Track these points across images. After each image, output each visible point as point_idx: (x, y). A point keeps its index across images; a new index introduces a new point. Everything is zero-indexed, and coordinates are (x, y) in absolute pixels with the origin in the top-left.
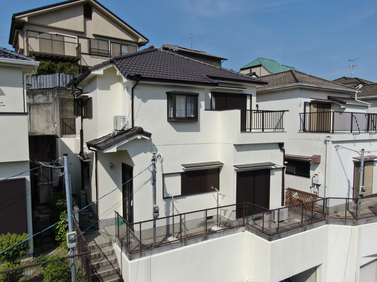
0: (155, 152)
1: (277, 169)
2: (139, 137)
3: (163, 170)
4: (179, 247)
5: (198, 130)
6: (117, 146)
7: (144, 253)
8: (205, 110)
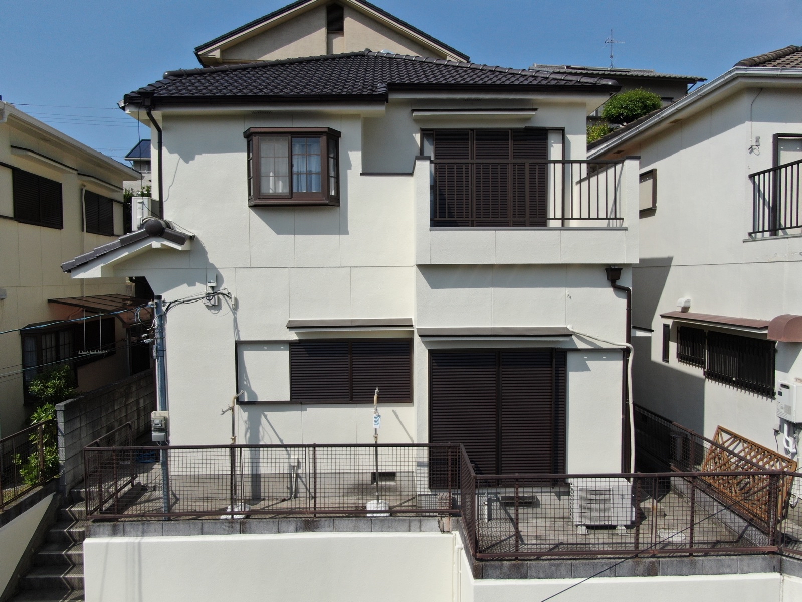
0: (214, 285)
1: (598, 352)
2: (156, 244)
3: (238, 331)
4: (223, 534)
5: (342, 229)
6: (102, 265)
7: (121, 527)
8: (362, 174)
